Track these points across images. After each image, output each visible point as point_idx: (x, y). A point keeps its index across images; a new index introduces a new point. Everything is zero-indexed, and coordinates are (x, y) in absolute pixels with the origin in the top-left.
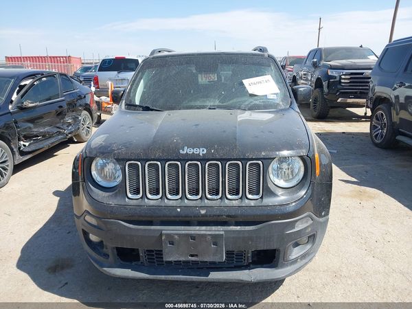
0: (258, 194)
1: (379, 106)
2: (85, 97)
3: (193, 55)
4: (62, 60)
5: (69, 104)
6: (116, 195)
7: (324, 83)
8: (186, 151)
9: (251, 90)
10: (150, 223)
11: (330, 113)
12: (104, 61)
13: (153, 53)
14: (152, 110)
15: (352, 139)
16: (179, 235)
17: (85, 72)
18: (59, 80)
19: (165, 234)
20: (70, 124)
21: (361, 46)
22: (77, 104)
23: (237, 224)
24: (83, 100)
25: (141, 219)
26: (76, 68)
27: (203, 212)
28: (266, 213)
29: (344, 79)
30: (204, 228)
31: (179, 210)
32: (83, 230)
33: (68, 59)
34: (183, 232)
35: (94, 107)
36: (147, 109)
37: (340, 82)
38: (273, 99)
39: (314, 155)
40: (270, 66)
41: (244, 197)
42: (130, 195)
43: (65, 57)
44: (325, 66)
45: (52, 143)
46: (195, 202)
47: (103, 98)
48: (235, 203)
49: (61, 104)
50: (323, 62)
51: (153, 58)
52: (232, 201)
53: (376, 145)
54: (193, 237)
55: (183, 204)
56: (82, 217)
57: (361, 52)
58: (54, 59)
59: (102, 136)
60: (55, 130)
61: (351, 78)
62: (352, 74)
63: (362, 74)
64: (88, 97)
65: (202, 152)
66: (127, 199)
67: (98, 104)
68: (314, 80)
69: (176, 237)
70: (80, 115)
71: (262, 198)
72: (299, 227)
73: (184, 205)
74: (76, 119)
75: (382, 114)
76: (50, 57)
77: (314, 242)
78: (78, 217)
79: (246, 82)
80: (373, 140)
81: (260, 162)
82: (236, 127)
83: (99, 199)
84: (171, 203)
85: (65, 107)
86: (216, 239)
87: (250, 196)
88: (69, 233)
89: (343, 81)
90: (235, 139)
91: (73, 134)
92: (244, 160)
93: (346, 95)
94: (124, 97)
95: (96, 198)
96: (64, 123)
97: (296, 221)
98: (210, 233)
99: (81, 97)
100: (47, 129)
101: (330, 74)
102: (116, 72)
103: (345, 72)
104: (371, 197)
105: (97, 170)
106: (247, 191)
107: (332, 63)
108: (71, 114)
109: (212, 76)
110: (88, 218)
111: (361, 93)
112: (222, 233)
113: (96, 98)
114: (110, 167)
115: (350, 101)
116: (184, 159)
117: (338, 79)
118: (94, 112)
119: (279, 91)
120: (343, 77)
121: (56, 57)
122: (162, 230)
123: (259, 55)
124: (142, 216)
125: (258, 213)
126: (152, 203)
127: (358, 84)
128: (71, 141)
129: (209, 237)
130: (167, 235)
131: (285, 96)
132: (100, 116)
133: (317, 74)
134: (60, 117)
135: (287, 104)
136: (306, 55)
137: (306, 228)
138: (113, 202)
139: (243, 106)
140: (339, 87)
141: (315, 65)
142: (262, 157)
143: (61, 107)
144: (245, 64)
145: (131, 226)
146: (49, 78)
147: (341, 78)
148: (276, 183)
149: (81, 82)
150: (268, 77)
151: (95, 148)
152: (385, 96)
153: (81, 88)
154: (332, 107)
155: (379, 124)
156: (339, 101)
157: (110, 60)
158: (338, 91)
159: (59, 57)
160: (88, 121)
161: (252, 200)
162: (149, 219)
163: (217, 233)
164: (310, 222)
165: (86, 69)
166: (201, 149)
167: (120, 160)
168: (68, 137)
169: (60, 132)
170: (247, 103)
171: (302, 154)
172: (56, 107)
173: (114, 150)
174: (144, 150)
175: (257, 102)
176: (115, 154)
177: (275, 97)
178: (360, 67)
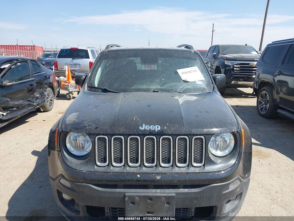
0: (201, 162)
1: (263, 88)
2: (49, 77)
3: (139, 50)
4: (28, 48)
5: (37, 83)
6: (87, 163)
7: (222, 70)
8: (144, 127)
9: (183, 77)
10: (115, 187)
11: (226, 91)
12: (62, 51)
13: (108, 47)
14: (109, 91)
15: (244, 111)
16: (139, 197)
17: (46, 57)
18: (30, 65)
19: (128, 196)
20: (37, 98)
21: (246, 45)
22: (43, 83)
23: (185, 187)
24: (48, 80)
25: (108, 183)
26: (39, 55)
27: (158, 178)
28: (208, 178)
29: (236, 67)
30: (159, 190)
31: (139, 176)
32: (57, 190)
33: (33, 48)
34: (143, 194)
35: (55, 84)
36: (105, 91)
37: (233, 70)
38: (200, 85)
39: (241, 131)
40: (196, 60)
41: (190, 165)
42: (98, 164)
43: (31, 46)
44: (222, 58)
45: (24, 113)
46: (151, 169)
47: (62, 78)
48: (184, 170)
49: (31, 83)
50: (220, 55)
51: (108, 51)
52: (181, 168)
53: (262, 116)
54: (151, 198)
55: (141, 171)
56: (57, 180)
57: (246, 48)
58: (22, 47)
59: (74, 114)
60: (27, 103)
61: (241, 67)
62: (241, 64)
63: (248, 64)
64: (52, 77)
65: (157, 128)
66: (96, 167)
67: (59, 82)
68: (214, 67)
69: (137, 198)
70: (45, 91)
71: (204, 165)
72: (232, 188)
73: (143, 172)
74: (42, 94)
75: (266, 94)
76: (19, 46)
77: (240, 199)
78: (54, 179)
79: (180, 71)
80: (259, 112)
81: (202, 137)
82: (180, 108)
83: (73, 166)
84: (132, 170)
85: (35, 85)
86: (169, 200)
87: (195, 164)
88: (40, 187)
89: (235, 69)
90: (182, 118)
91: (40, 105)
92: (191, 135)
93: (238, 79)
94: (87, 81)
95: (70, 166)
96: (33, 97)
97: (230, 184)
98: (164, 195)
99: (47, 77)
100: (21, 102)
101: (226, 63)
102: (71, 59)
103: (237, 62)
104: (267, 156)
105: (70, 143)
106: (193, 160)
107: (228, 56)
108: (38, 90)
109: (153, 66)
110: (63, 181)
111: (248, 77)
112: (174, 195)
113: (57, 78)
114: (81, 139)
115: (240, 83)
116: (143, 134)
117: (232, 67)
118: (55, 88)
119: (204, 79)
120: (235, 66)
121: (24, 46)
122: (125, 193)
123: (187, 51)
124: (109, 181)
125: (203, 178)
126: (116, 170)
127: (245, 71)
128: (38, 111)
129: (163, 198)
130: (130, 197)
131: (209, 82)
132: (59, 91)
133: (216, 63)
134: (31, 92)
135: (211, 89)
136: (208, 49)
137: (237, 188)
138: (85, 169)
139: (178, 90)
140: (232, 72)
141: (215, 57)
142: (205, 133)
143: (32, 85)
144: (178, 58)
145: (99, 189)
146: (23, 63)
147: (234, 67)
148: (213, 153)
149: (44, 65)
150: (196, 68)
151: (69, 124)
152: (268, 81)
153: (46, 70)
154: (227, 87)
155: (263, 101)
156: (232, 83)
157: (67, 50)
158: (231, 76)
159: (27, 46)
160: (51, 95)
161: (196, 168)
162: (115, 183)
163: (170, 195)
164: (239, 183)
165: (47, 56)
166: (156, 126)
167: (92, 135)
168: (36, 108)
169: (30, 104)
170: (181, 87)
171: (234, 130)
172: (28, 85)
173: (86, 127)
174: (111, 127)
175: (189, 87)
176: (86, 130)
177: (201, 83)
178: (247, 60)
